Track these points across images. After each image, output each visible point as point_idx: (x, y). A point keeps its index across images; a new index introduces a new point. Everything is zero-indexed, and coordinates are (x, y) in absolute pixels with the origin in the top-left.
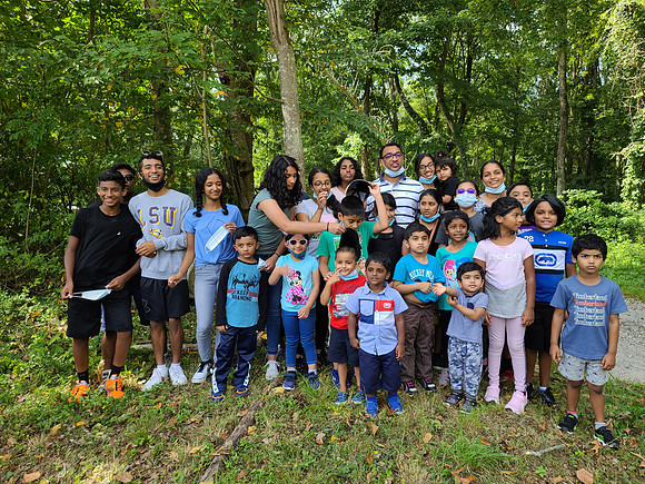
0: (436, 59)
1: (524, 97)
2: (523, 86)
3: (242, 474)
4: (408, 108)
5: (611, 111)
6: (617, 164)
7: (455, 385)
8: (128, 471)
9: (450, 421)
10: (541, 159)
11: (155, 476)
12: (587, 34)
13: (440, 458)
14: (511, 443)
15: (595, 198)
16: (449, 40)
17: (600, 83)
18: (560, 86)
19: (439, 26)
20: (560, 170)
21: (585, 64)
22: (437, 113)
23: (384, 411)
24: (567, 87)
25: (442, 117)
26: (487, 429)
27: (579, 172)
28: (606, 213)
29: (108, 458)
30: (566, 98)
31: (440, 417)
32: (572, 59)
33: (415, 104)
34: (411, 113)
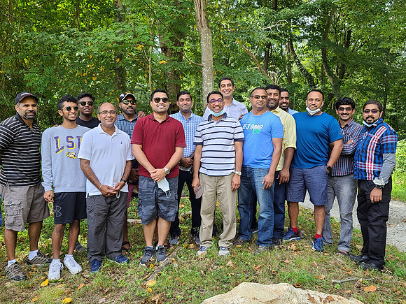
4: (300, 66)
33: (306, 62)
34: (302, 69)
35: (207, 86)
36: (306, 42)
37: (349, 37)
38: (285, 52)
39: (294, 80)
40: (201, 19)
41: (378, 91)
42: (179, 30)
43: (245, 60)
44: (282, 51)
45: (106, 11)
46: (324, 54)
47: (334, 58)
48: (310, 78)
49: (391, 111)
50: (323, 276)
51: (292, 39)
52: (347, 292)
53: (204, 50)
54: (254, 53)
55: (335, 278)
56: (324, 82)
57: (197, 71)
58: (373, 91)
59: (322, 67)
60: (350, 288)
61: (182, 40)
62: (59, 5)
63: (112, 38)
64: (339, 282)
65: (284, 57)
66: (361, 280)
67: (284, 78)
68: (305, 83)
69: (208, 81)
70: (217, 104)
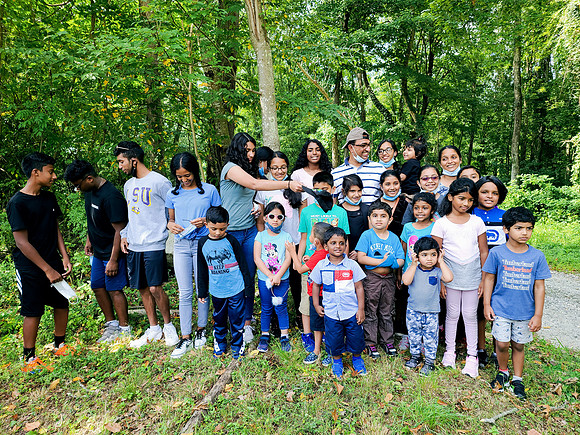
0: (400, 56)
1: (482, 91)
2: (481, 80)
3: (220, 426)
4: (375, 101)
5: (562, 103)
6: (568, 151)
7: (414, 350)
8: (117, 422)
9: (409, 383)
10: (497, 146)
11: (141, 427)
12: (539, 32)
13: (400, 417)
14: (466, 405)
15: (547, 182)
16: (412, 40)
17: (552, 77)
18: (515, 81)
19: (404, 26)
20: (514, 157)
21: (538, 59)
22: (401, 104)
23: (349, 372)
24: (521, 81)
25: (406, 109)
26: (444, 391)
27: (532, 158)
28: (556, 196)
29: (100, 411)
30: (520, 90)
31: (400, 379)
32: (526, 56)
33: (382, 97)
34: (378, 104)
35: (268, 121)
36: (382, 71)
40: (256, 30)
44: (353, 83)
46: (405, 85)
51: (366, 66)
53: (262, 77)
65: (356, 92)
69: (268, 115)
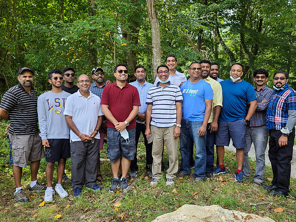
4: (224, 46)
33: (229, 43)
34: (225, 48)
35: (156, 62)
36: (228, 28)
37: (261, 24)
38: (213, 36)
39: (220, 56)
40: (151, 13)
41: (283, 64)
42: (135, 21)
43: (183, 42)
44: (211, 35)
45: (82, 8)
46: (242, 37)
47: (250, 40)
48: (232, 55)
49: (293, 78)
50: (243, 201)
51: (219, 26)
52: (261, 212)
53: (154, 35)
54: (190, 37)
55: (252, 202)
56: (242, 57)
57: (148, 51)
58: (279, 63)
59: (241, 46)
60: (264, 210)
61: (138, 28)
62: (49, 4)
63: (88, 27)
64: (256, 205)
65: (212, 40)
66: (272, 203)
67: (212, 55)
68: (228, 59)
69: (156, 58)
70: (164, 74)
